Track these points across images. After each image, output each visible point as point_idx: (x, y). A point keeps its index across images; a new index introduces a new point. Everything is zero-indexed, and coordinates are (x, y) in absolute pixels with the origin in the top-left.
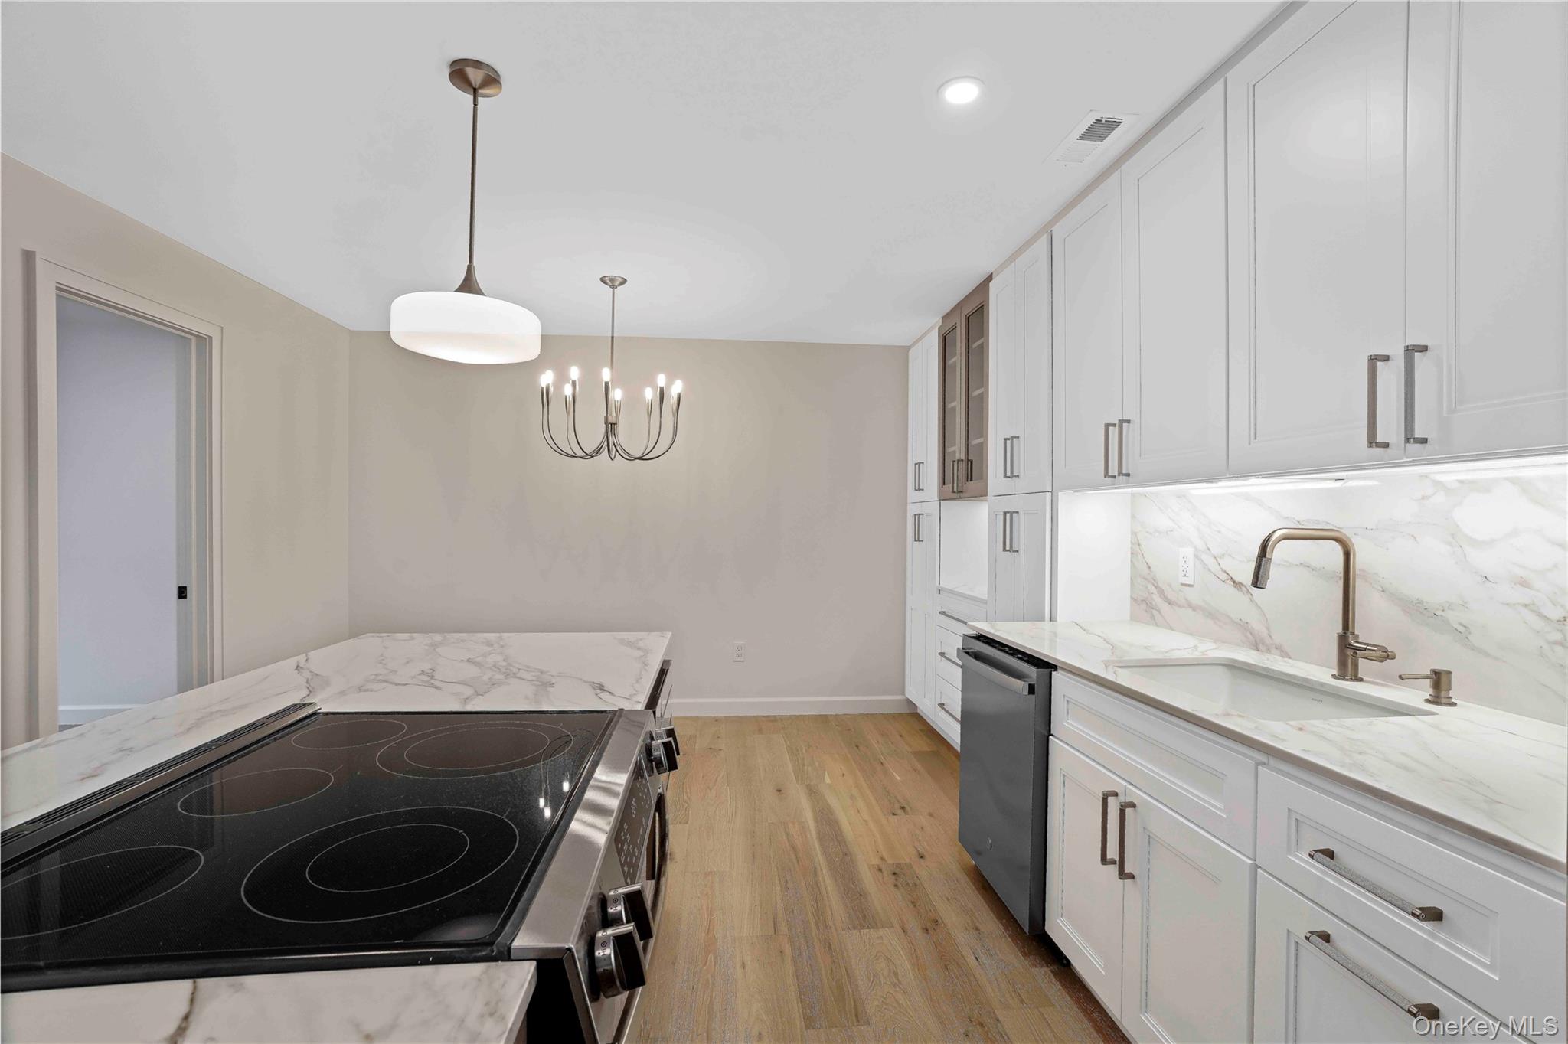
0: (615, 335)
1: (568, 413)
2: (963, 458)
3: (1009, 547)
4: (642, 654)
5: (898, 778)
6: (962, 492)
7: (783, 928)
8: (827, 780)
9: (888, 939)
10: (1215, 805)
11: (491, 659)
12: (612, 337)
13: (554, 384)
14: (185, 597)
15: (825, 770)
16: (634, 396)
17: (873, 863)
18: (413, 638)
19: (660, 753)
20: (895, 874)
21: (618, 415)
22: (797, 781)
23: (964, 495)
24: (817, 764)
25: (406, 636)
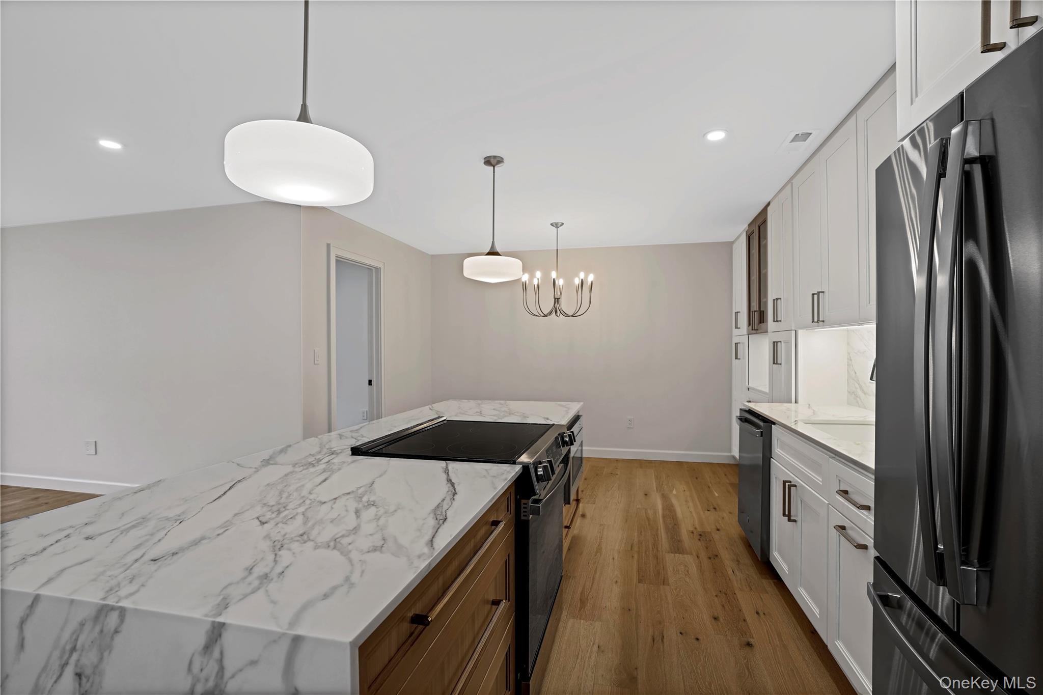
0: (558, 249)
1: (535, 293)
2: (758, 309)
3: (775, 361)
4: (567, 409)
5: (717, 495)
6: (757, 330)
7: (636, 549)
8: (674, 492)
9: (689, 559)
10: (818, 479)
11: (503, 409)
12: (557, 250)
13: (529, 280)
14: (371, 385)
15: (674, 487)
16: (569, 282)
17: (690, 529)
18: (469, 402)
19: (567, 439)
20: (700, 535)
21: (561, 294)
22: (657, 491)
23: (758, 332)
24: (670, 485)
25: (466, 401)
